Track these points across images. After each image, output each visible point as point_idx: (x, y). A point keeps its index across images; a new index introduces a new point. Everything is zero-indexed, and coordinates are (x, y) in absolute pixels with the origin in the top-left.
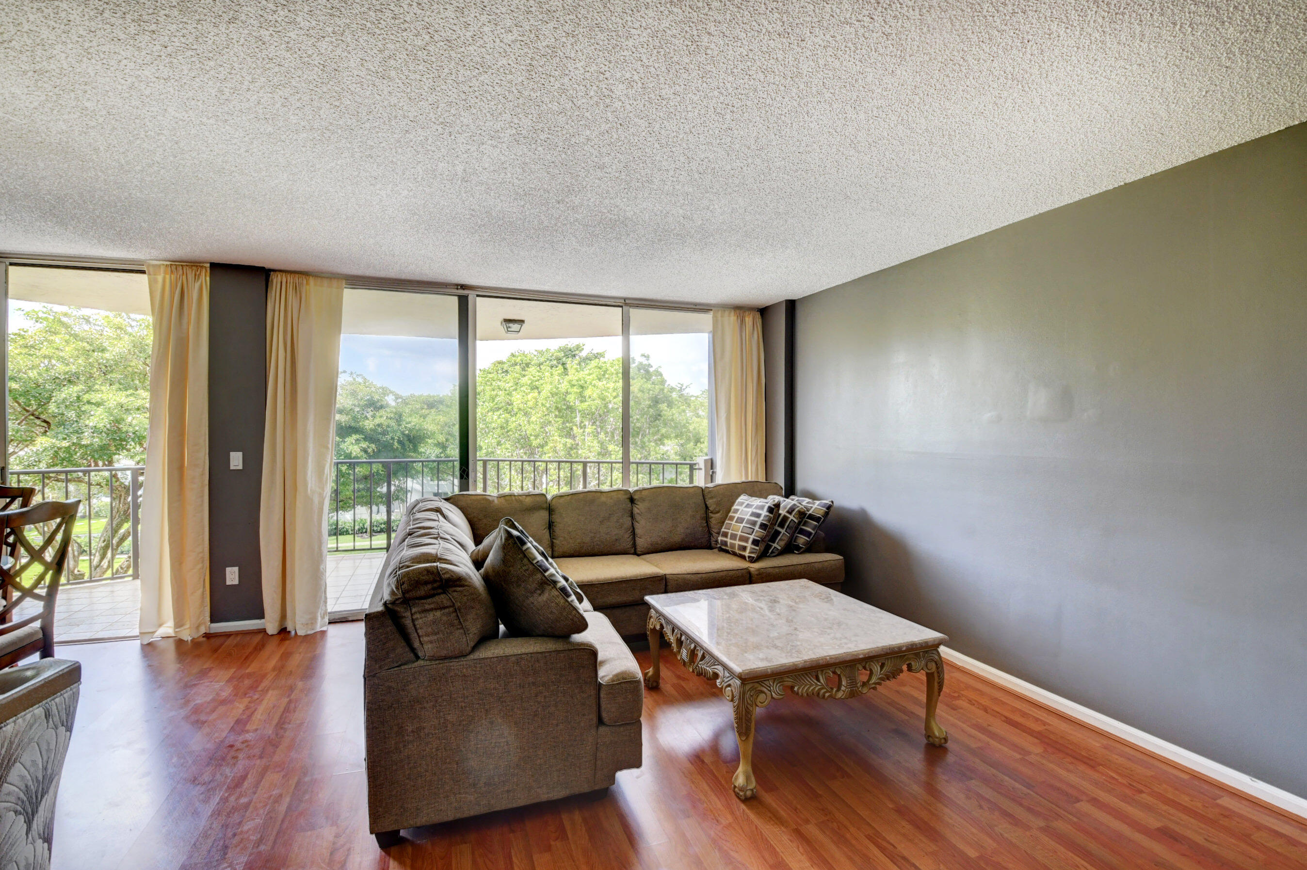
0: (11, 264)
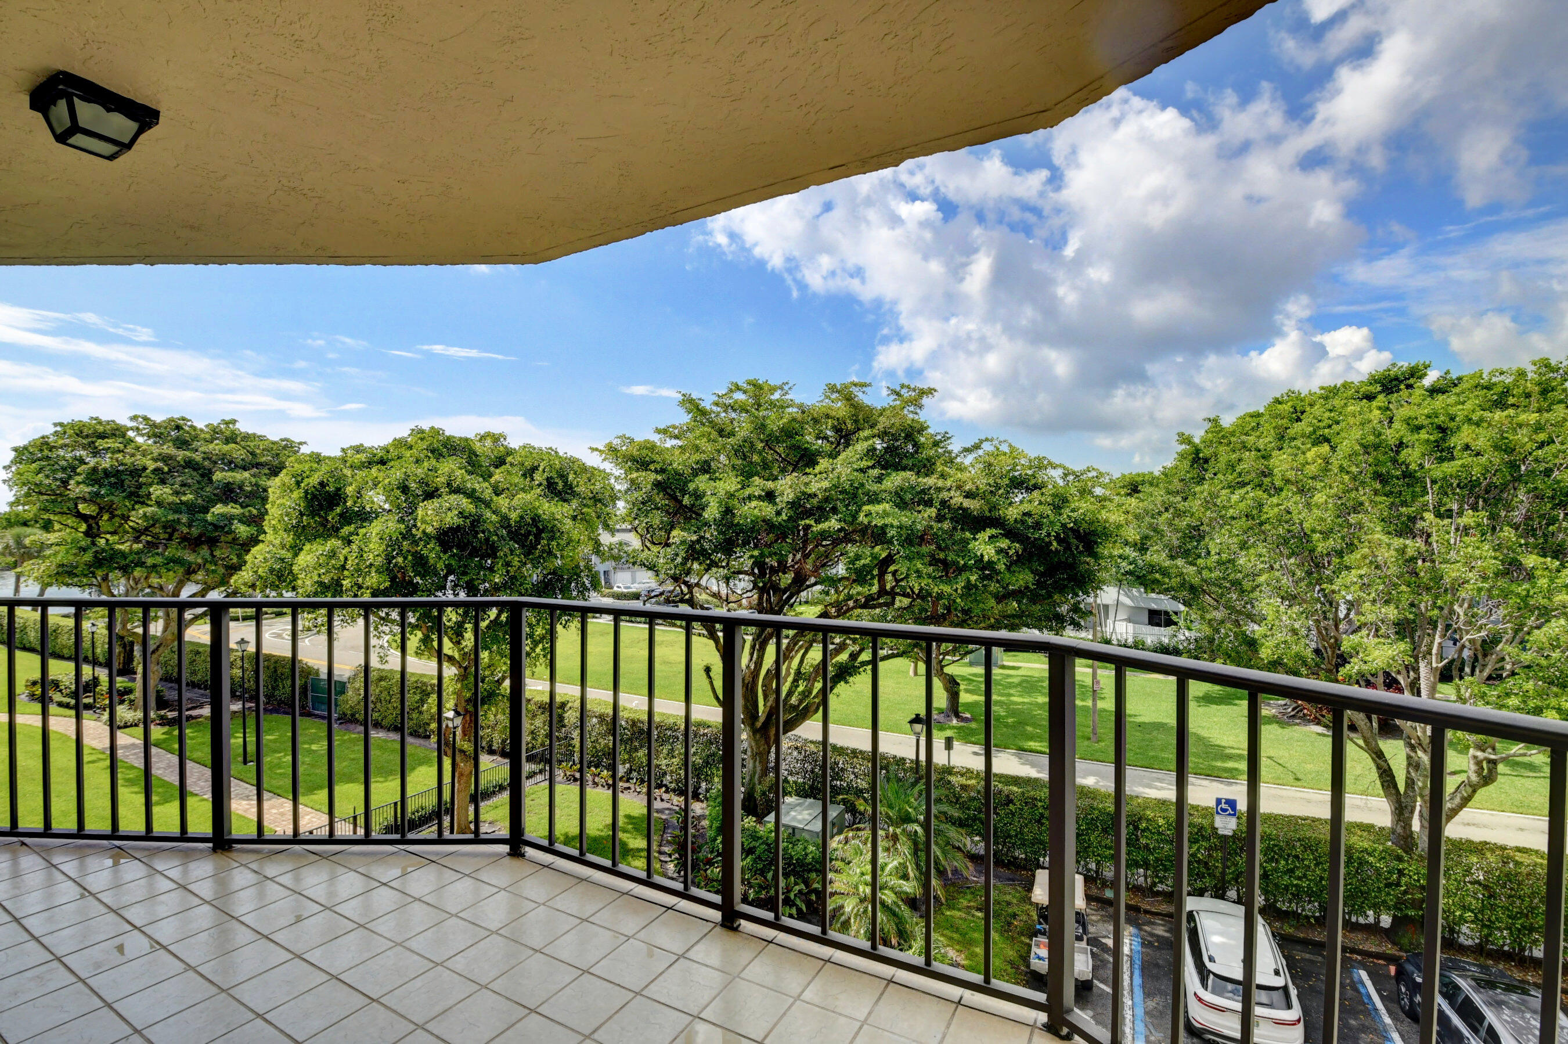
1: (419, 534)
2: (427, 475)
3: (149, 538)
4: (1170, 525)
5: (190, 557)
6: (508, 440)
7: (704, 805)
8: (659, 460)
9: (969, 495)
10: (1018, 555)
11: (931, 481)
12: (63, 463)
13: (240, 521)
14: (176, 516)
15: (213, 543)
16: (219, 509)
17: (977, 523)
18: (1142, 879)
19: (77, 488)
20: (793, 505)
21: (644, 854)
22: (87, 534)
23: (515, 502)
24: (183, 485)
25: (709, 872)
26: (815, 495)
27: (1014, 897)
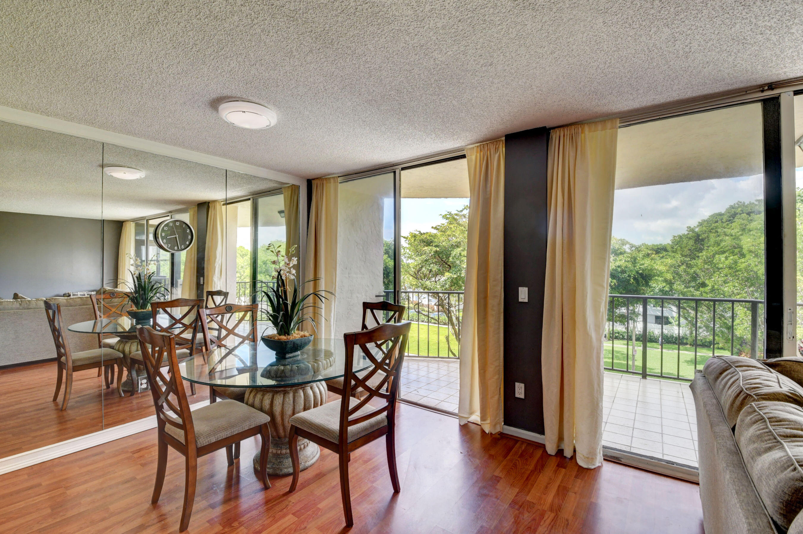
0: (403, 169)
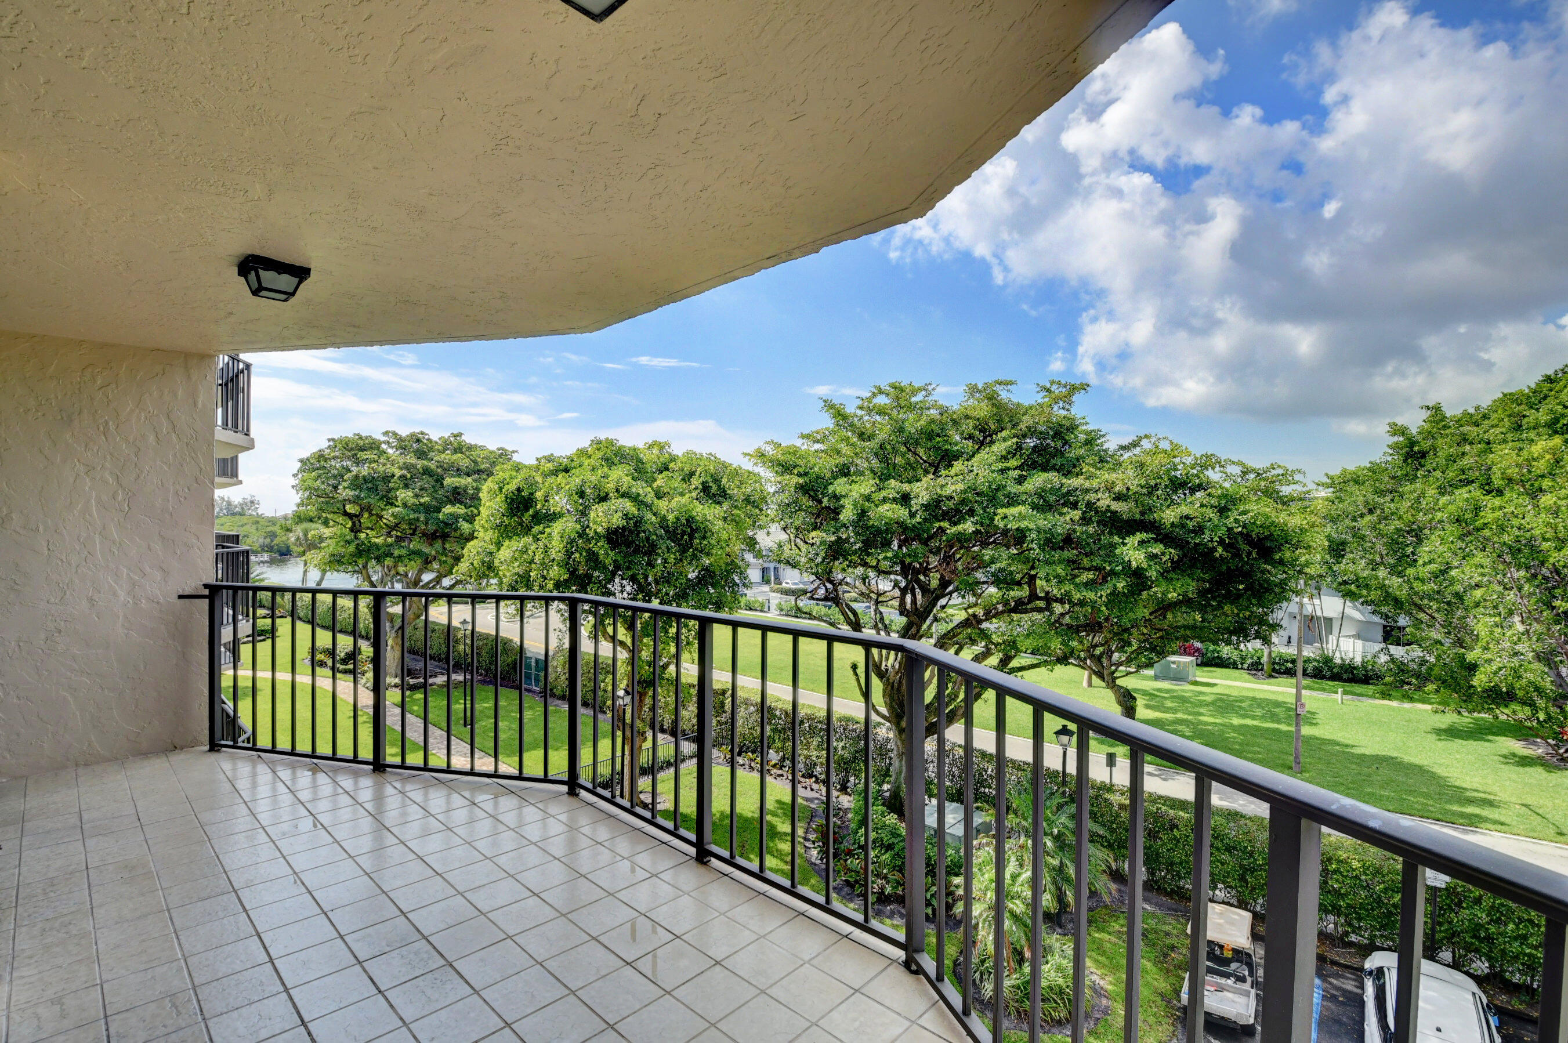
1: (591, 534)
2: (600, 482)
3: (399, 534)
4: (1374, 528)
5: (426, 550)
6: (672, 447)
7: (851, 799)
8: (802, 463)
9: (1119, 497)
10: (1173, 562)
11: (1074, 482)
12: (336, 472)
13: (464, 519)
14: (416, 515)
15: (445, 537)
16: (448, 509)
17: (1125, 527)
18: (1332, 926)
19: (345, 492)
20: (926, 507)
21: (789, 838)
22: (352, 530)
23: (673, 504)
24: (422, 489)
25: (849, 862)
26: (952, 498)
27: (1174, 928)
